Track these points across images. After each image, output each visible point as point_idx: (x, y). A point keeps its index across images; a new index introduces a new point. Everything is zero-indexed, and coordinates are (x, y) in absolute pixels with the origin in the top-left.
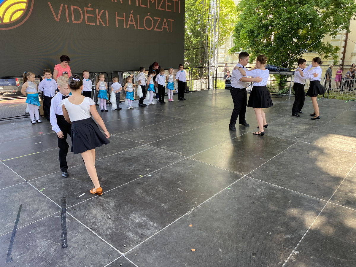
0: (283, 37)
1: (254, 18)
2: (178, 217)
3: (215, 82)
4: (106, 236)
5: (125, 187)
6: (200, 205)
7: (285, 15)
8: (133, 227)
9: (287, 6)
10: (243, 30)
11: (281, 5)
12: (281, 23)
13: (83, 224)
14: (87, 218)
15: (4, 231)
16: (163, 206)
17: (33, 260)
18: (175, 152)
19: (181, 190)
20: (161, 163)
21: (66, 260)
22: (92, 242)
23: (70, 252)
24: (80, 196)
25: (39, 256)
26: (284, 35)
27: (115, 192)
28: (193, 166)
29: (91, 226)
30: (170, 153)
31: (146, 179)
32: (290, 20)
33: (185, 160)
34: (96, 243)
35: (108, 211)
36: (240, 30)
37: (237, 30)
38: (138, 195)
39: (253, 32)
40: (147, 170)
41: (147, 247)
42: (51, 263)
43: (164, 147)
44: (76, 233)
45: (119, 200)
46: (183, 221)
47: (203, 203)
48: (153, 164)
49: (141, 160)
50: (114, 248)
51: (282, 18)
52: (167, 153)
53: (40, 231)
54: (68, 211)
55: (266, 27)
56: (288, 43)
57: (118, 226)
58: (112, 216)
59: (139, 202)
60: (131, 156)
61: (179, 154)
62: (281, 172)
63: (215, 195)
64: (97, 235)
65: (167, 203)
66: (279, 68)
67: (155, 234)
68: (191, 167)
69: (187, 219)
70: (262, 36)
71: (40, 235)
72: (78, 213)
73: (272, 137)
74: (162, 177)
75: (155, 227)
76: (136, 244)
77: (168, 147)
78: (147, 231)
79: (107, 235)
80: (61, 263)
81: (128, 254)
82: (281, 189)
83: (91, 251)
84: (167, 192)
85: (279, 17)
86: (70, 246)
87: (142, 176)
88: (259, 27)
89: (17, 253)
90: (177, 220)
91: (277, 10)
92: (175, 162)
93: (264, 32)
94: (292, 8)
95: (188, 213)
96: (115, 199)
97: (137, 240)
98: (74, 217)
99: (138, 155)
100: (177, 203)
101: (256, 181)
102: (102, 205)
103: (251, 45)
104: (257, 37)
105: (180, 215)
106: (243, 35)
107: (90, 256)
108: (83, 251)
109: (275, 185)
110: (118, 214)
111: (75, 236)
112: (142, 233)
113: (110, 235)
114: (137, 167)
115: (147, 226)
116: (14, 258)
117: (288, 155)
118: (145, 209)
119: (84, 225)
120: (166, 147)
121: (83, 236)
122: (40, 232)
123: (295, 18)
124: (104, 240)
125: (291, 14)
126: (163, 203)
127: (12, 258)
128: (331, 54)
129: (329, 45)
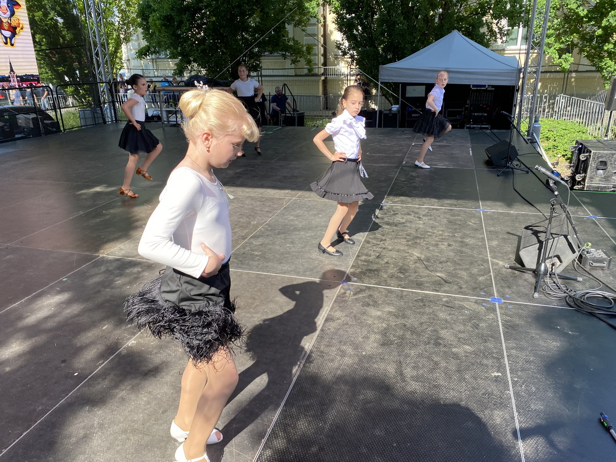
0: (221, 28)
10: (153, 15)
28: (13, 257)
36: (149, 15)
37: (143, 15)
39: (170, 19)
88: (179, 11)
104: (179, 27)
128: (300, 57)
129: (296, 42)
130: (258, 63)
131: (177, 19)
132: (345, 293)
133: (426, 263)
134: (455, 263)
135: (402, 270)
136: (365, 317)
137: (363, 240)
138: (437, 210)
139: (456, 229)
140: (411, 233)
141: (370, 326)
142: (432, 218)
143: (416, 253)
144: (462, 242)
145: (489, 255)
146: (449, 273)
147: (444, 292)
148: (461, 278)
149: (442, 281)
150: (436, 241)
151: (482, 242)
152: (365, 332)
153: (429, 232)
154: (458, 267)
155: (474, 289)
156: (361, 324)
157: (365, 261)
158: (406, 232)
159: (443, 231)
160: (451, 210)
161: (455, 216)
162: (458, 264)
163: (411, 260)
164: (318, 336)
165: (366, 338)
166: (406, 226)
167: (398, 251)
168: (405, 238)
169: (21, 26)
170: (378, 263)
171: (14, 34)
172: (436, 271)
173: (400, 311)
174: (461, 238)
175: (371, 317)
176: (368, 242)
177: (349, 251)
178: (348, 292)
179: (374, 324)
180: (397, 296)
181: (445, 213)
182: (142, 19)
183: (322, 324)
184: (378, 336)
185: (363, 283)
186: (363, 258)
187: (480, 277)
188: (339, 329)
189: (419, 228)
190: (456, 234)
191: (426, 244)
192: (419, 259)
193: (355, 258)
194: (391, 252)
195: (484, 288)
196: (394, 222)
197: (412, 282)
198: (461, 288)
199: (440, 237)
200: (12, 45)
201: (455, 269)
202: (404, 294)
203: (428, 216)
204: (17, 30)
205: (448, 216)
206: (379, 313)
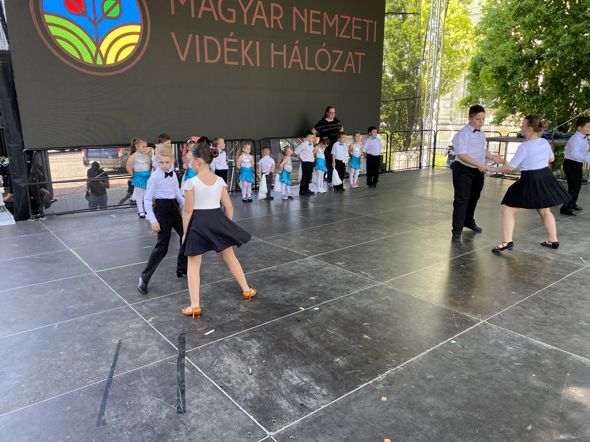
0: (561, 77)
1: (507, 46)
2: (363, 383)
3: (432, 156)
4: (244, 402)
5: (276, 325)
6: (402, 365)
7: (566, 39)
8: (288, 391)
9: (570, 23)
10: (485, 67)
11: (559, 22)
12: (559, 53)
13: (210, 379)
14: (216, 369)
15: (95, 377)
16: (337, 362)
17: (135, 426)
18: (359, 272)
19: (369, 338)
20: (335, 290)
21: (184, 433)
22: (223, 409)
23: (189, 421)
24: (206, 334)
25: (144, 421)
26: (563, 74)
27: (260, 331)
28: (391, 299)
29: (222, 383)
30: (351, 275)
31: (309, 314)
32: (575, 48)
33: (377, 287)
34: (229, 411)
35: (249, 360)
36: (481, 67)
37: (475, 68)
38: (296, 340)
39: (503, 70)
40: (312, 300)
41: (310, 426)
42: (161, 435)
43: (341, 264)
44: (198, 393)
45: (267, 346)
46: (371, 390)
47: (407, 362)
48: (322, 290)
49: (303, 283)
50: (257, 422)
51: (560, 45)
52: (345, 274)
53: (146, 383)
54: (188, 357)
55: (530, 61)
56: (572, 88)
57: (264, 387)
58: (255, 370)
59: (298, 351)
60: (286, 276)
61: (366, 276)
62: (551, 320)
63: (428, 351)
64: (231, 399)
65: (343, 357)
66: (552, 132)
67: (323, 407)
68: (387, 299)
69: (377, 387)
70: (520, 76)
71: (146, 390)
72: (202, 360)
73: (536, 256)
74: (336, 314)
75: (324, 395)
76: (292, 420)
77: (347, 263)
78: (310, 400)
79: (245, 400)
80: (175, 437)
81: (279, 434)
82: (552, 350)
83: (221, 423)
84: (345, 339)
85: (555, 42)
86: (190, 412)
87: (304, 309)
88: (516, 62)
89: (112, 414)
90: (360, 387)
91: (552, 31)
92: (359, 289)
93: (525, 70)
94: (580, 26)
95: (380, 377)
96: (260, 342)
97: (294, 413)
98: (196, 367)
99: (297, 274)
100: (361, 358)
101: (503, 331)
102: (240, 351)
103: (500, 93)
104: (511, 78)
105: (366, 380)
106: (486, 77)
107: (218, 430)
108: (209, 422)
109: (539, 342)
110: (264, 367)
111: (198, 397)
112: (302, 402)
113: (251, 400)
114: (297, 293)
115: (310, 392)
116: (107, 421)
117: (567, 290)
118: (307, 364)
119: (211, 381)
120: (344, 263)
121: (210, 398)
122: (146, 385)
123: (584, 43)
124: (241, 408)
125: (577, 37)
126: (338, 355)
127: (104, 420)
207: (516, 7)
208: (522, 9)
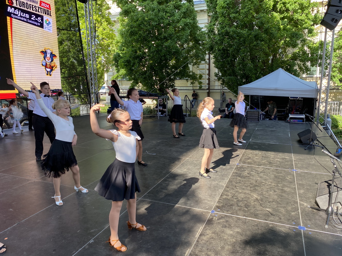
7: (153, 49)
10: (121, 60)
32: (158, 53)
37: (116, 60)
39: (130, 62)
51: (151, 51)
66: (148, 93)
70: (137, 65)
88: (134, 58)
103: (129, 74)
104: (133, 66)
106: (121, 65)
123: (162, 51)
125: (158, 48)
128: (195, 81)
129: (194, 73)
130: (173, 83)
131: (132, 62)
132: (212, 218)
133: (261, 202)
134: (278, 203)
135: (247, 206)
136: (223, 234)
137: (225, 186)
138: (268, 169)
139: (279, 181)
140: (253, 183)
141: (225, 240)
142: (265, 174)
143: (255, 196)
144: (282, 190)
145: (298, 199)
146: (274, 209)
147: (271, 221)
148: (280, 212)
149: (270, 214)
150: (267, 189)
151: (294, 191)
152: (222, 244)
153: (263, 183)
154: (279, 205)
155: (289, 220)
156: (221, 239)
157: (225, 199)
158: (250, 182)
159: (271, 182)
160: (277, 169)
161: (279, 173)
162: (279, 204)
163: (252, 200)
164: (195, 245)
165: (223, 248)
166: (250, 178)
167: (245, 193)
168: (249, 186)
169: (56, 66)
170: (233, 201)
171: (52, 70)
172: (266, 207)
173: (244, 232)
174: (282, 187)
175: (227, 234)
176: (228, 187)
177: (216, 192)
178: (214, 218)
179: (228, 239)
180: (243, 222)
181: (273, 171)
182: (115, 62)
183: (198, 237)
184: (230, 247)
185: (223, 212)
186: (224, 197)
187: (292, 212)
188: (208, 241)
189: (258, 180)
190: (279, 185)
191: (261, 190)
192: (257, 199)
193: (220, 196)
194: (241, 194)
195: (294, 220)
196: (243, 176)
197: (252, 213)
198: (280, 219)
199: (270, 186)
200: (50, 75)
201: (278, 207)
202: (247, 221)
203: (263, 172)
204: (54, 68)
205: (275, 173)
206: (231, 232)
207: (130, 31)
208: (133, 32)
